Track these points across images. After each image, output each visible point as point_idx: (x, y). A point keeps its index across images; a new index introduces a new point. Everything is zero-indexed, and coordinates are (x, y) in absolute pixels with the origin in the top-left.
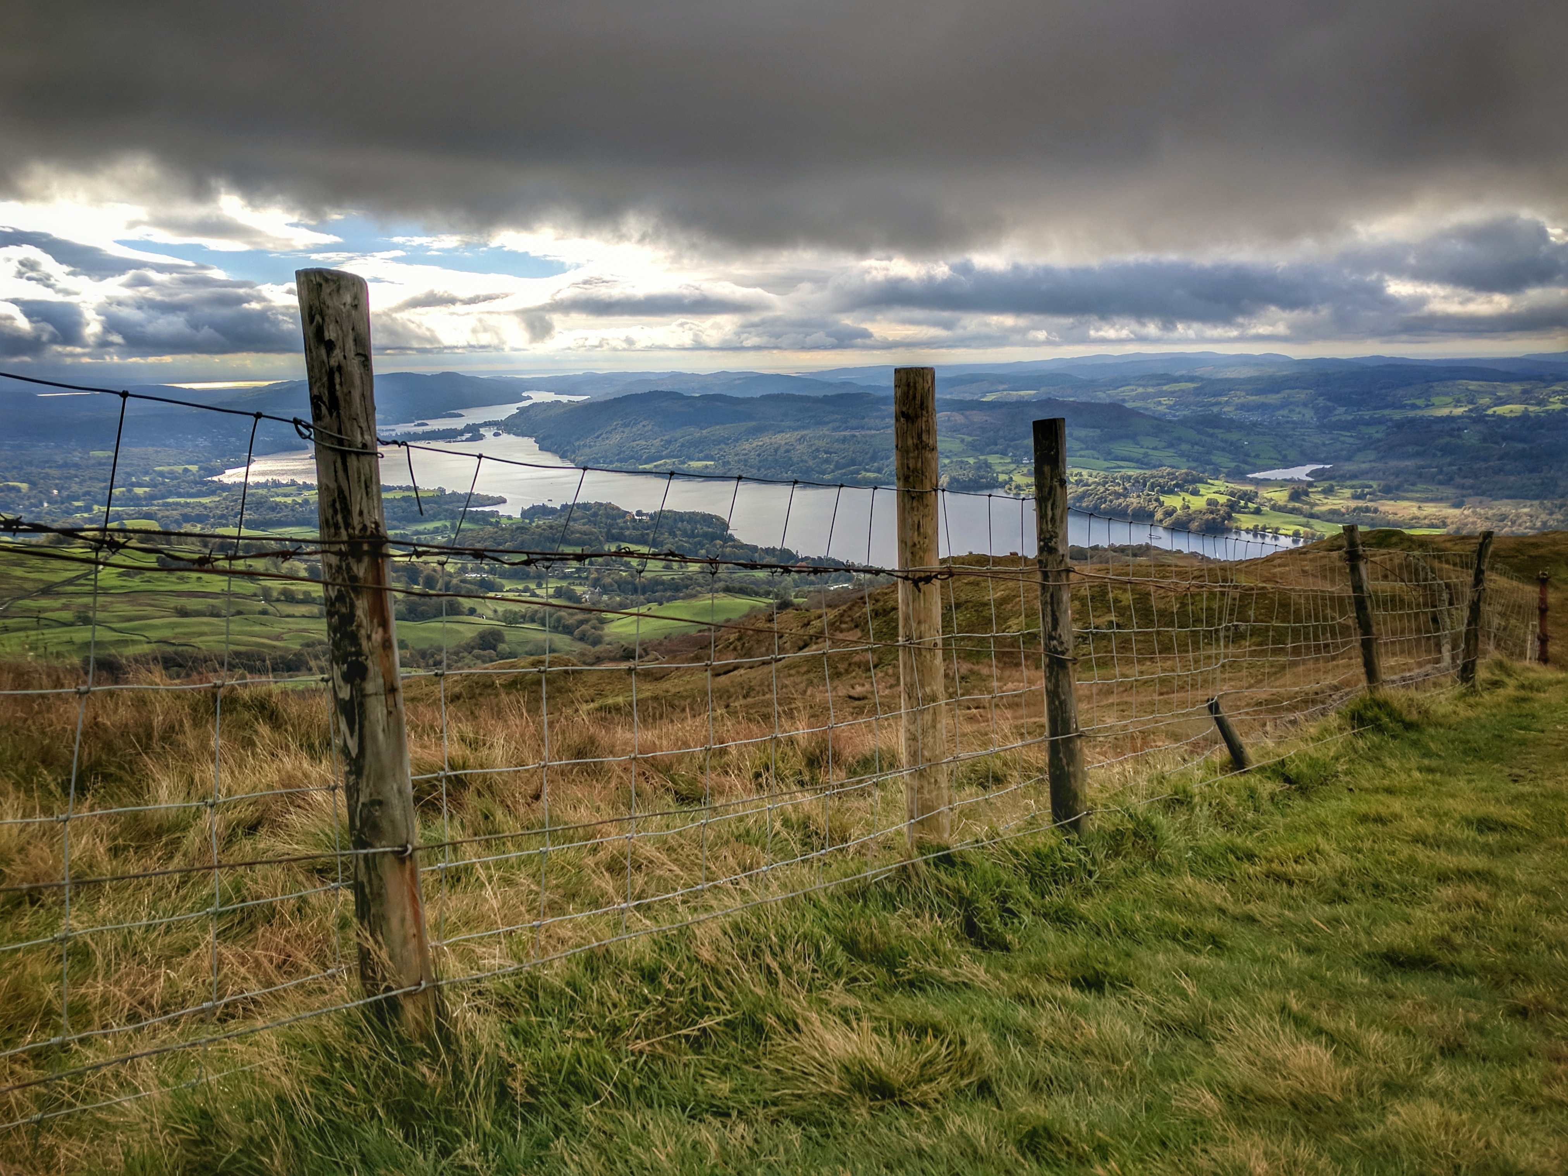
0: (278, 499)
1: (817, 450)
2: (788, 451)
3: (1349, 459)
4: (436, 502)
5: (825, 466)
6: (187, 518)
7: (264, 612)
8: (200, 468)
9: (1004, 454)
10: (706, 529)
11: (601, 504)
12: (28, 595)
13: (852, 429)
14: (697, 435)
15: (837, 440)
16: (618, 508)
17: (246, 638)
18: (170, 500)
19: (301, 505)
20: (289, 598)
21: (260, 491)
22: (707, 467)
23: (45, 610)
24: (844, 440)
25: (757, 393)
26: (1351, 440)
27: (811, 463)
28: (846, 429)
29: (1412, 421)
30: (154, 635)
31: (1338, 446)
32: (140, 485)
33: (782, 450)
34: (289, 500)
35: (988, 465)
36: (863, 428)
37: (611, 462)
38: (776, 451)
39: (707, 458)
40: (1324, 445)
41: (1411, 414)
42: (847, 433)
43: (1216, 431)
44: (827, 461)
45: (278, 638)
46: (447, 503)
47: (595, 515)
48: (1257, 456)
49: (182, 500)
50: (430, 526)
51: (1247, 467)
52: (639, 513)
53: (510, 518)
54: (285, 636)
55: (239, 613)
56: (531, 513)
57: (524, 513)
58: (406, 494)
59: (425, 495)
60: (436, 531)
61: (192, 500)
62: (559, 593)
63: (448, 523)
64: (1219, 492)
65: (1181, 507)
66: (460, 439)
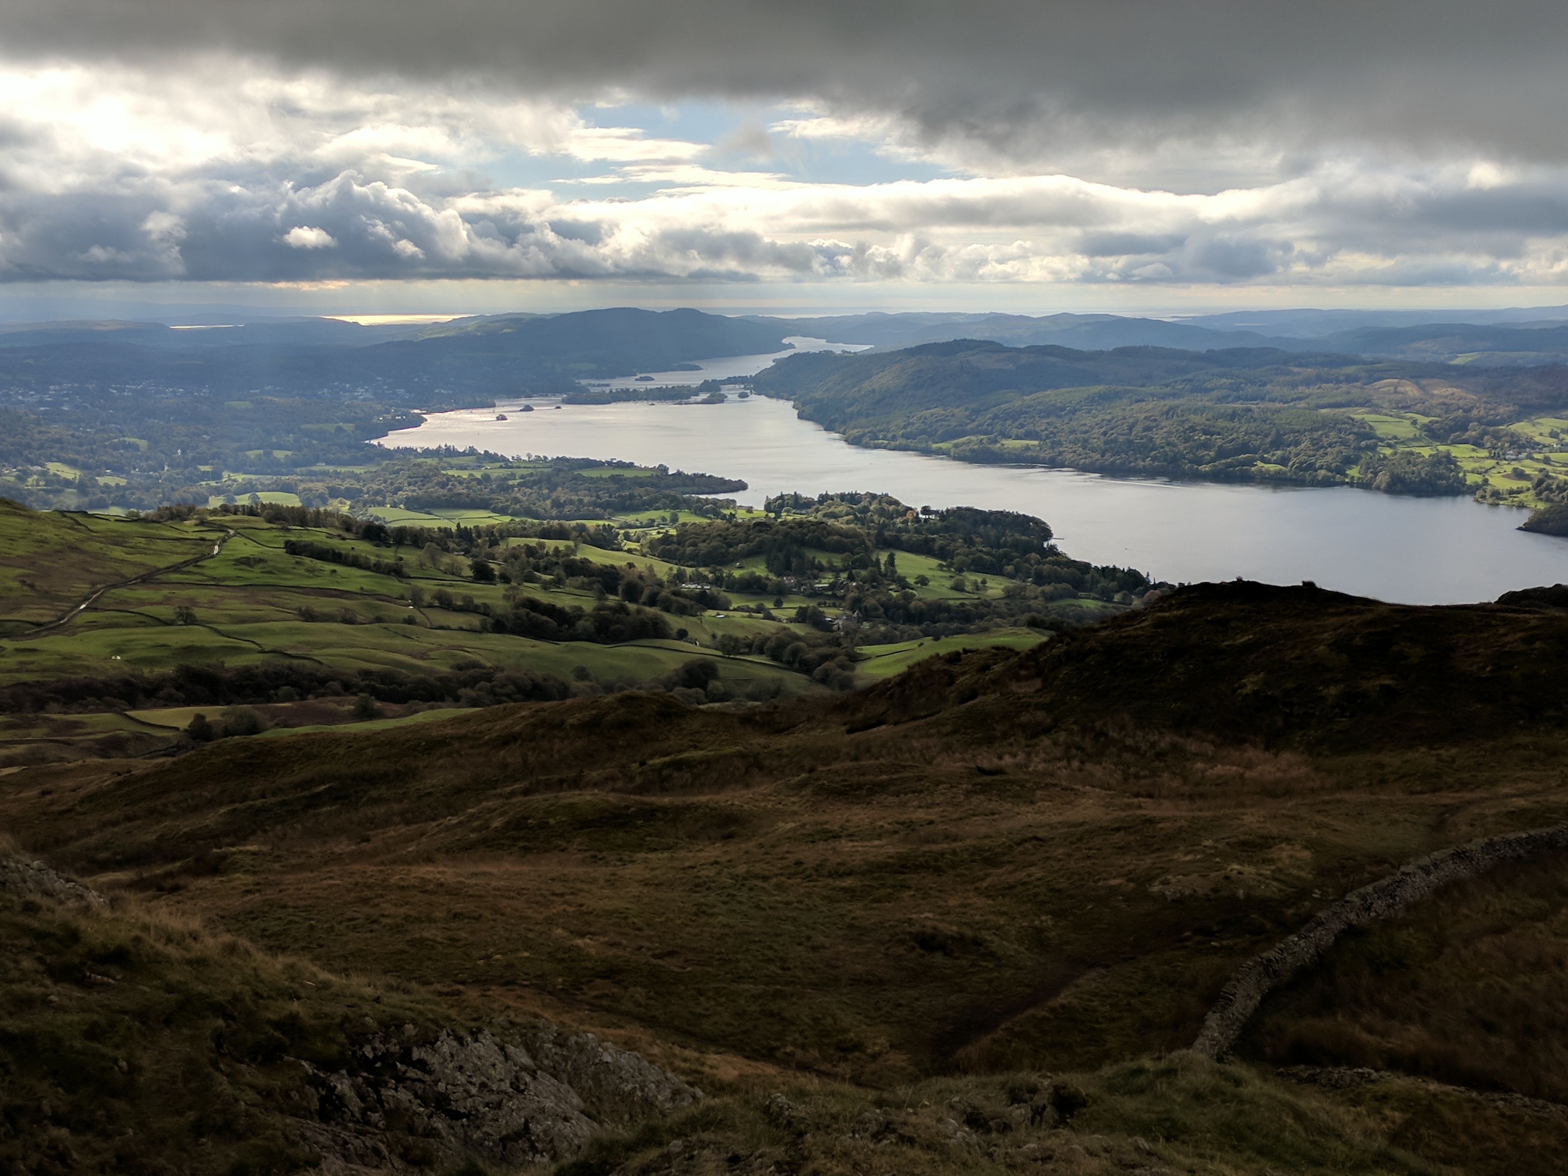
0: (450, 473)
1: (1192, 429)
2: (1148, 429)
4: (653, 485)
5: (1201, 453)
6: (334, 493)
7: (410, 621)
8: (357, 428)
9: (1478, 443)
10: (1017, 536)
11: (874, 497)
12: (125, 582)
13: (1247, 399)
14: (1018, 404)
15: (1222, 416)
16: (897, 503)
17: (382, 654)
18: (316, 468)
19: (479, 482)
20: (445, 603)
21: (429, 461)
22: (1027, 448)
23: (142, 602)
24: (1233, 416)
25: (1108, 344)
27: (1181, 448)
28: (1238, 398)
30: (269, 642)
32: (280, 447)
33: (1139, 428)
34: (465, 475)
35: (1449, 460)
36: (1263, 399)
37: (894, 438)
38: (1131, 428)
39: (1028, 435)
42: (1238, 405)
44: (1205, 446)
45: (423, 656)
46: (668, 487)
47: (865, 510)
49: (331, 469)
50: (644, 517)
52: (926, 510)
53: (750, 510)
54: (432, 654)
55: (379, 620)
56: (776, 505)
57: (768, 507)
58: (617, 472)
59: (641, 474)
60: (651, 524)
61: (343, 470)
62: (802, 616)
63: (667, 515)
66: (693, 400)
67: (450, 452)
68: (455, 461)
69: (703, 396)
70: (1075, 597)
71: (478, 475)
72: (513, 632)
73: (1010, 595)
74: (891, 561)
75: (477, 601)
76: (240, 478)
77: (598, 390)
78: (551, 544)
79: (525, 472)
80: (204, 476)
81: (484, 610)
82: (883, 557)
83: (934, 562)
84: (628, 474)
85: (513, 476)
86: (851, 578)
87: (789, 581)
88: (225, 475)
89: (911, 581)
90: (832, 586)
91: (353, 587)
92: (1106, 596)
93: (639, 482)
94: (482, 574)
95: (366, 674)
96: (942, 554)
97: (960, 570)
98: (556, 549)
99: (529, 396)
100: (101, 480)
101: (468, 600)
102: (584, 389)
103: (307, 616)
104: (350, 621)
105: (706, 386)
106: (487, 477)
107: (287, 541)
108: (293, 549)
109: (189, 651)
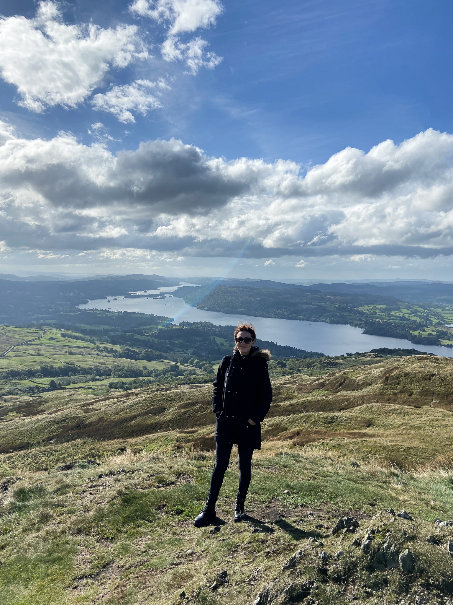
4: (151, 319)
7: (97, 355)
8: (71, 303)
11: (207, 322)
12: (20, 344)
16: (212, 324)
20: (106, 350)
21: (91, 312)
23: (26, 350)
34: (101, 315)
35: (344, 316)
43: (431, 309)
46: (154, 319)
47: (205, 326)
48: (447, 318)
50: (149, 327)
51: (443, 322)
52: (220, 326)
53: (176, 326)
55: (89, 354)
56: (183, 324)
57: (180, 324)
58: (142, 315)
59: (147, 316)
60: (151, 329)
63: (155, 327)
64: (433, 331)
65: (418, 336)
66: (158, 297)
67: (96, 310)
68: (97, 312)
69: (160, 297)
71: (104, 316)
74: (214, 339)
75: (114, 349)
76: (40, 316)
77: (134, 294)
78: (128, 334)
79: (116, 315)
81: (117, 351)
82: (212, 338)
84: (144, 316)
85: (113, 316)
86: (205, 343)
87: (189, 344)
90: (200, 345)
91: (82, 346)
93: (147, 318)
95: (90, 369)
96: (225, 337)
97: (231, 342)
99: (115, 296)
101: (112, 349)
102: (129, 294)
103: (71, 353)
104: (82, 355)
105: (161, 294)
106: (106, 316)
107: (61, 333)
108: (63, 335)
109: (42, 363)
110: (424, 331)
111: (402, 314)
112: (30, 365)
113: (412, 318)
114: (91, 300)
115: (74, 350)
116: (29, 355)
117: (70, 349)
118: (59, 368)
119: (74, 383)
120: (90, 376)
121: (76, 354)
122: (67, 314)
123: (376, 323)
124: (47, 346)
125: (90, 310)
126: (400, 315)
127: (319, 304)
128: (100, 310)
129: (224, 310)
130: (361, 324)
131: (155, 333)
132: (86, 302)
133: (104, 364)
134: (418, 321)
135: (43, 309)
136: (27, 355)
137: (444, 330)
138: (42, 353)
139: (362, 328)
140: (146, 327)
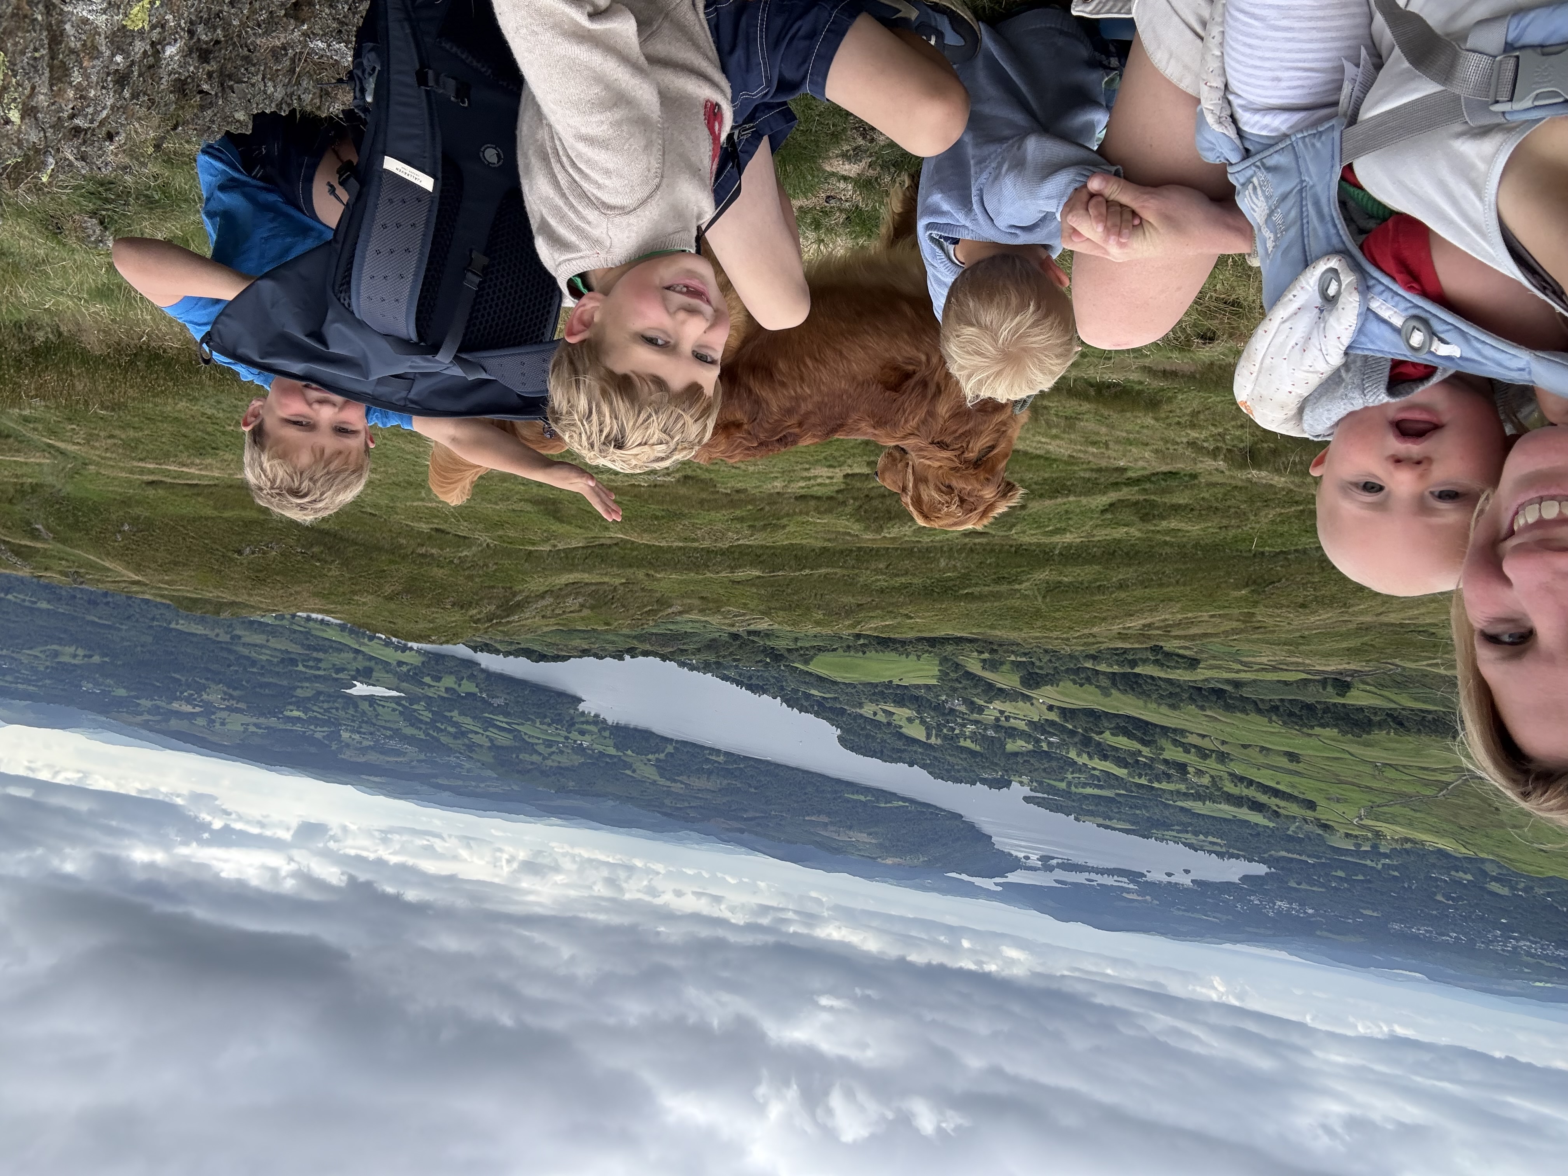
0: (1219, 841)
3: (319, 693)
7: (1223, 743)
8: (1285, 882)
11: (942, 779)
20: (1202, 752)
21: (1236, 851)
26: (315, 708)
29: (262, 714)
31: (326, 706)
40: (337, 709)
41: (262, 720)
43: (423, 737)
45: (1210, 718)
46: (1073, 807)
48: (394, 710)
50: (1089, 791)
51: (404, 702)
52: (911, 765)
53: (1021, 783)
54: (1204, 718)
55: (1245, 747)
56: (1002, 784)
57: (1008, 785)
58: (1108, 823)
59: (1092, 818)
60: (1085, 785)
61: (1295, 856)
62: (981, 710)
63: (1073, 789)
64: (430, 686)
65: (462, 678)
66: (1060, 861)
68: (1218, 849)
70: (824, 698)
71: (1201, 837)
72: (1156, 726)
73: (861, 705)
74: (929, 736)
75: (1180, 749)
76: (1369, 862)
77: (1120, 879)
78: (1143, 781)
79: (1171, 833)
80: (1395, 868)
81: (1176, 743)
82: (933, 740)
83: (904, 730)
84: (1100, 821)
85: (1178, 832)
86: (953, 729)
87: (990, 733)
88: (1380, 867)
89: (917, 721)
90: (964, 726)
91: (1264, 771)
92: (808, 696)
93: (1091, 813)
94: (1182, 768)
95: (1244, 711)
96: (901, 736)
97: (889, 724)
98: (1140, 777)
99: (1169, 883)
100: (1469, 877)
101: (1187, 751)
102: (1131, 881)
103: (1293, 757)
104: (1263, 749)
105: (1051, 869)
106: (1196, 834)
107: (1315, 810)
108: (1311, 805)
109: (1367, 744)
110: (447, 690)
111: (488, 733)
112: (1398, 742)
113: (467, 722)
114: (1234, 884)
115: (1284, 762)
116: (1401, 769)
117: (1293, 766)
118: (1323, 726)
119: (1286, 683)
120: (1246, 692)
121: (1278, 753)
122: (1298, 857)
123: (548, 720)
124: (1353, 784)
125: (1237, 857)
126: (492, 733)
127: (668, 783)
128: (1210, 852)
129: (896, 804)
130: (583, 723)
131: (1072, 773)
132: (1245, 878)
133: (1206, 716)
134: (455, 713)
135: (1361, 877)
136: (1404, 766)
137: (404, 685)
138: (1368, 769)
139: (583, 713)
140: (1097, 792)
